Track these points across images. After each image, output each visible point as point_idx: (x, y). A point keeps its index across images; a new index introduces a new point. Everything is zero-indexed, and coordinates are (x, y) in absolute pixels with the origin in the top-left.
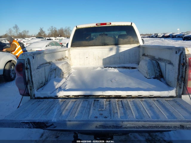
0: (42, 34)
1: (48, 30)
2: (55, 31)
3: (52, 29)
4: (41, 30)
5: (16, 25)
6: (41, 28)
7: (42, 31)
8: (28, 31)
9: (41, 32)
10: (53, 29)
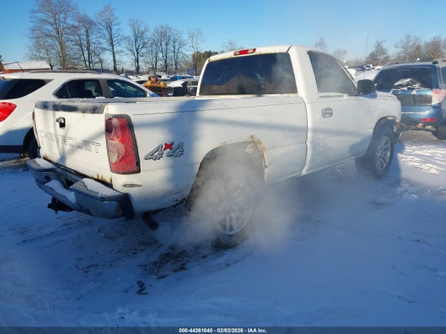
0: (379, 57)
1: (396, 46)
2: (413, 49)
3: (408, 42)
4: (379, 46)
5: (322, 39)
6: (377, 42)
7: (381, 47)
8: (345, 52)
9: (376, 52)
10: (411, 43)
